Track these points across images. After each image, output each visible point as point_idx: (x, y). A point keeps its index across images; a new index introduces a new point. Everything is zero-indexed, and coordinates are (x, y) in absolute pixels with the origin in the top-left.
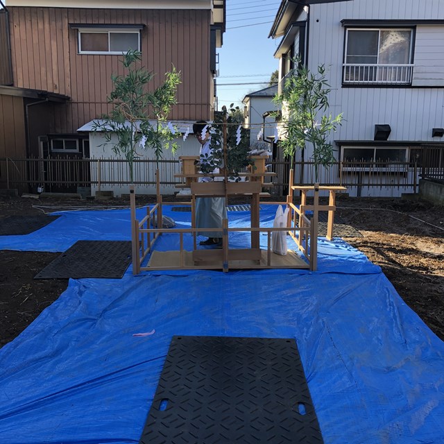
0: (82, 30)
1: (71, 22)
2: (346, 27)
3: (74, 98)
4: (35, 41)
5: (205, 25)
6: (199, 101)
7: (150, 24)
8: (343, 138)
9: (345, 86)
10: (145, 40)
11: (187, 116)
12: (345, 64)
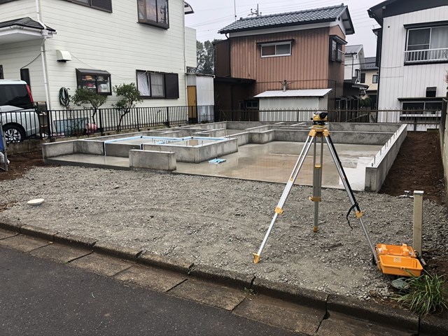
0: (263, 45)
1: (258, 42)
2: (407, 29)
3: (258, 81)
4: (241, 52)
5: (326, 36)
6: (321, 78)
7: (296, 39)
8: (404, 96)
9: (406, 64)
10: (293, 48)
11: (314, 87)
12: (407, 51)
